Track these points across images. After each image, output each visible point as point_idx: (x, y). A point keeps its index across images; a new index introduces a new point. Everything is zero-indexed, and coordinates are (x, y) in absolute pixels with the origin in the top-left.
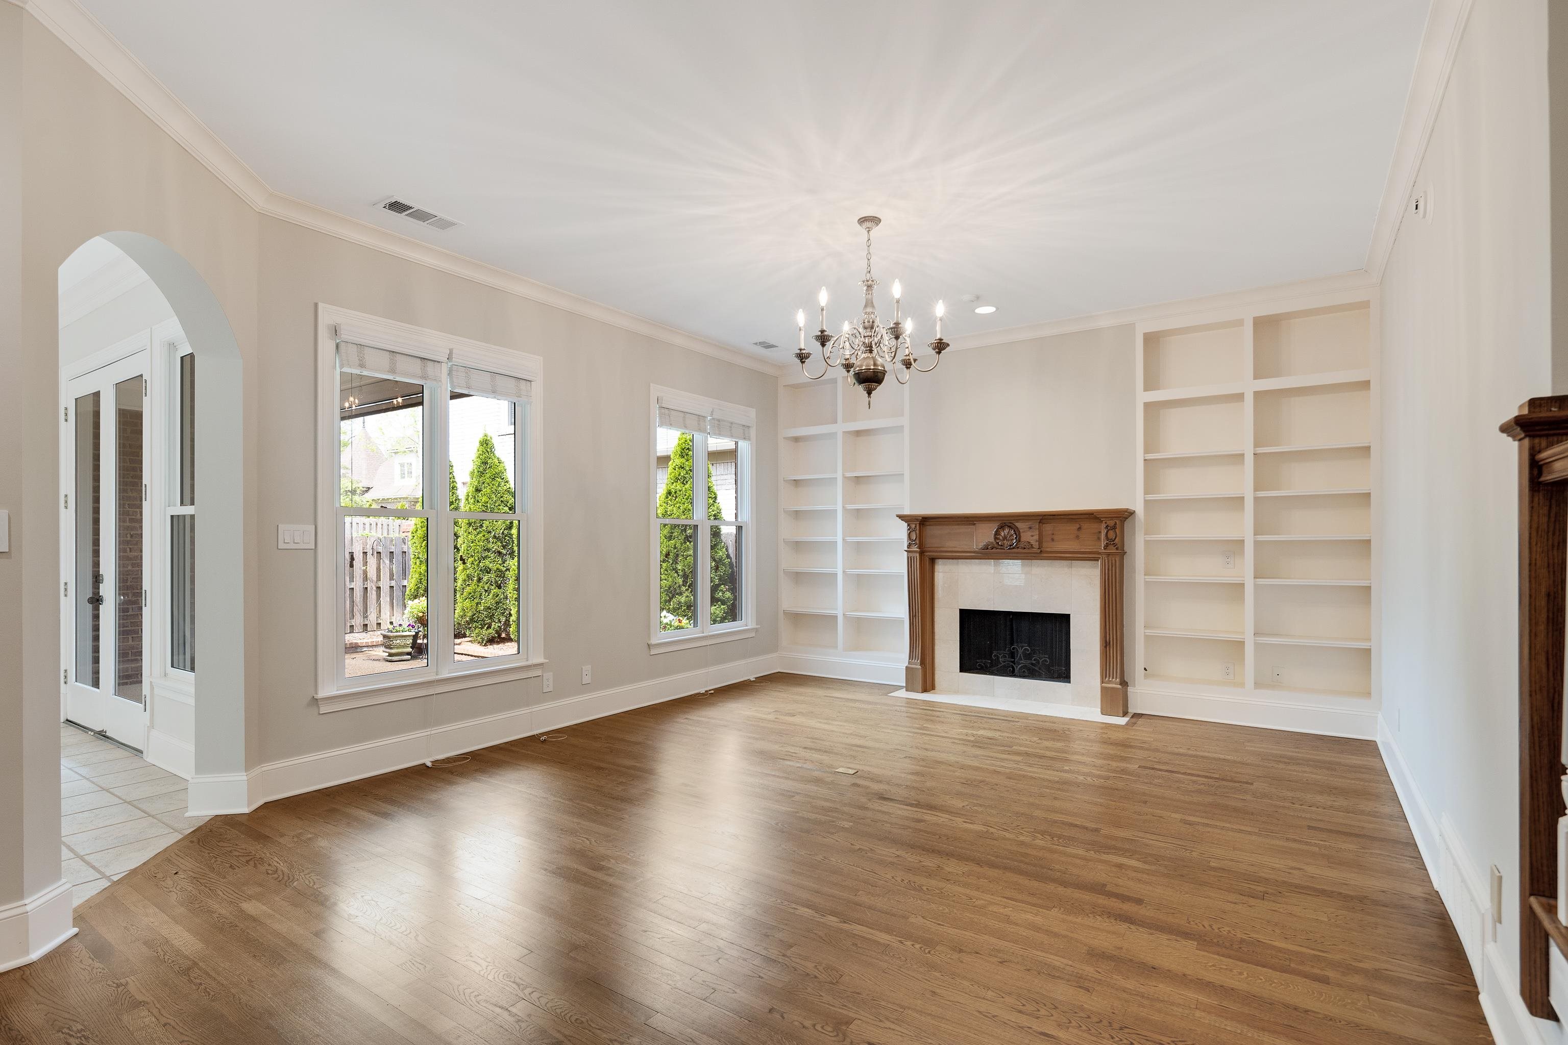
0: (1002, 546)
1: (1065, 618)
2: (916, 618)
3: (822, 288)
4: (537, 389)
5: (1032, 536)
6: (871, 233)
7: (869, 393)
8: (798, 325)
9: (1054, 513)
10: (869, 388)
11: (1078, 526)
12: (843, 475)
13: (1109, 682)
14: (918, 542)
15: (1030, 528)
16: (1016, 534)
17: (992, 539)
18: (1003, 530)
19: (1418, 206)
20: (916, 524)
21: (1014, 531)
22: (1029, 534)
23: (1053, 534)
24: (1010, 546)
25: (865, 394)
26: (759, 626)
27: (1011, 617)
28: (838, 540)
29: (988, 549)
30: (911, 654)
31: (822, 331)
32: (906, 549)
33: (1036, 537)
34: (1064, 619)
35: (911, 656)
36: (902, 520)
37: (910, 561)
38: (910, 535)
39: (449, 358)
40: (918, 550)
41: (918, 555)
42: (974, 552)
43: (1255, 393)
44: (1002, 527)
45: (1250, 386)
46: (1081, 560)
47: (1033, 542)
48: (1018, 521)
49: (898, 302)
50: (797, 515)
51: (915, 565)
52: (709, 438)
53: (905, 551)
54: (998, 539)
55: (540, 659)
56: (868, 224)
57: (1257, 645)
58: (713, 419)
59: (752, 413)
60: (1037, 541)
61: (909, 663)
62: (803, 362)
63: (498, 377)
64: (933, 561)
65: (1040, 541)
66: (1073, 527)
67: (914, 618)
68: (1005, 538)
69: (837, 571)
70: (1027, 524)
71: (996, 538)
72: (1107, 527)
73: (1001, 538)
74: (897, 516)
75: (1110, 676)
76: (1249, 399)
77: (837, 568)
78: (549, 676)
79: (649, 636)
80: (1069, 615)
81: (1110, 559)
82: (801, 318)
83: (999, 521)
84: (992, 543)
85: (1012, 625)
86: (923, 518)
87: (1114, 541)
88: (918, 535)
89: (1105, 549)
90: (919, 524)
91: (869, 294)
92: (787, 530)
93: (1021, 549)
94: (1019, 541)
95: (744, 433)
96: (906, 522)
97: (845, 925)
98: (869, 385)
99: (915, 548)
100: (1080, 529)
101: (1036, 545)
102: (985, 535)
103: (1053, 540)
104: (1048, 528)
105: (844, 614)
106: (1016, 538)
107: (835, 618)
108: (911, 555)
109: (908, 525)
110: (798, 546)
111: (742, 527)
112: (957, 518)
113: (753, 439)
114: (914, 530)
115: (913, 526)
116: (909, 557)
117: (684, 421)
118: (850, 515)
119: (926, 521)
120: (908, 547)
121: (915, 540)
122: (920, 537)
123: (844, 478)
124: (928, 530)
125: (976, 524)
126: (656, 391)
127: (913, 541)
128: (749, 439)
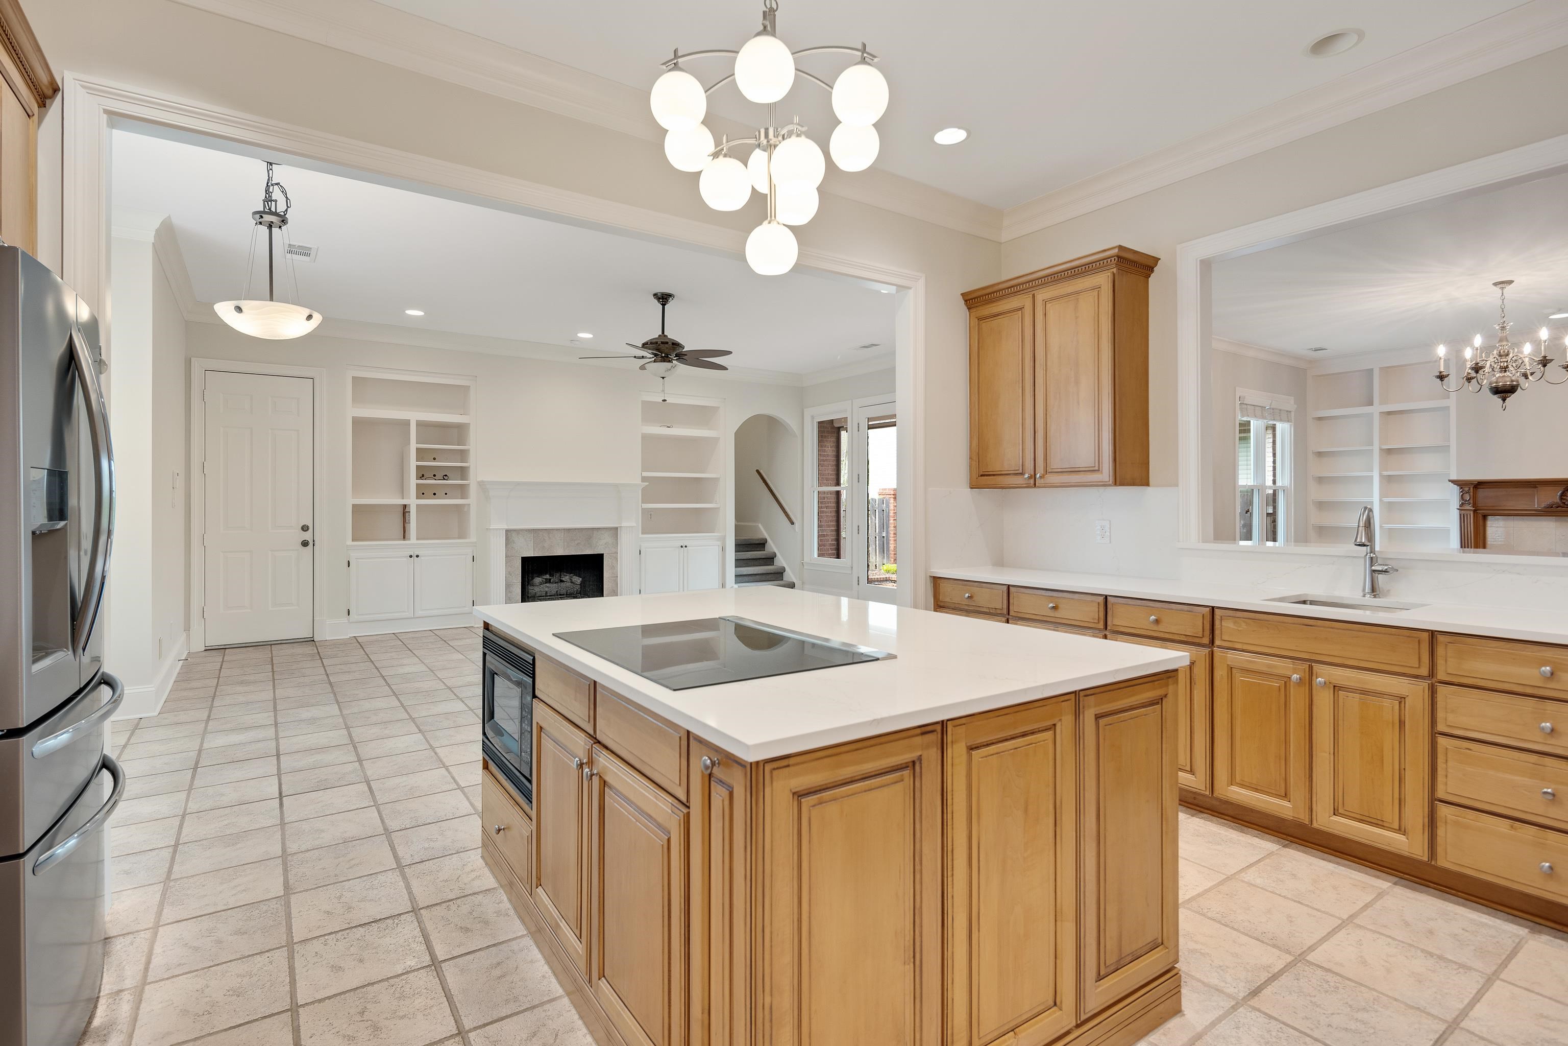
6: (1505, 291)
7: (1506, 401)
10: (1505, 397)
12: (1379, 447)
14: (1472, 502)
17: (1557, 500)
20: (1469, 488)
28: (1374, 501)
29: (1552, 507)
32: (1458, 508)
36: (1454, 484)
37: (1462, 518)
38: (1463, 496)
40: (1473, 508)
41: (1472, 513)
42: (1537, 511)
50: (1320, 480)
51: (1469, 520)
56: (1502, 285)
58: (1270, 408)
59: (1292, 400)
64: (1485, 517)
71: (1561, 499)
74: (1448, 481)
82: (1441, 351)
84: (1557, 503)
86: (1478, 482)
88: (1472, 496)
90: (1473, 487)
91: (1505, 331)
92: (1316, 493)
95: (1288, 417)
96: (1458, 486)
98: (1505, 395)
99: (1469, 507)
102: (1553, 496)
108: (1463, 512)
109: (1461, 488)
110: (1321, 505)
111: (1284, 490)
112: (1518, 482)
113: (1293, 421)
114: (1468, 492)
115: (1467, 489)
116: (1460, 515)
117: (1254, 411)
118: (1388, 480)
119: (1479, 485)
120: (1460, 506)
121: (1469, 500)
122: (1474, 498)
123: (1381, 450)
124: (1482, 493)
125: (1537, 487)
126: (1240, 392)
127: (1466, 501)
128: (1291, 422)
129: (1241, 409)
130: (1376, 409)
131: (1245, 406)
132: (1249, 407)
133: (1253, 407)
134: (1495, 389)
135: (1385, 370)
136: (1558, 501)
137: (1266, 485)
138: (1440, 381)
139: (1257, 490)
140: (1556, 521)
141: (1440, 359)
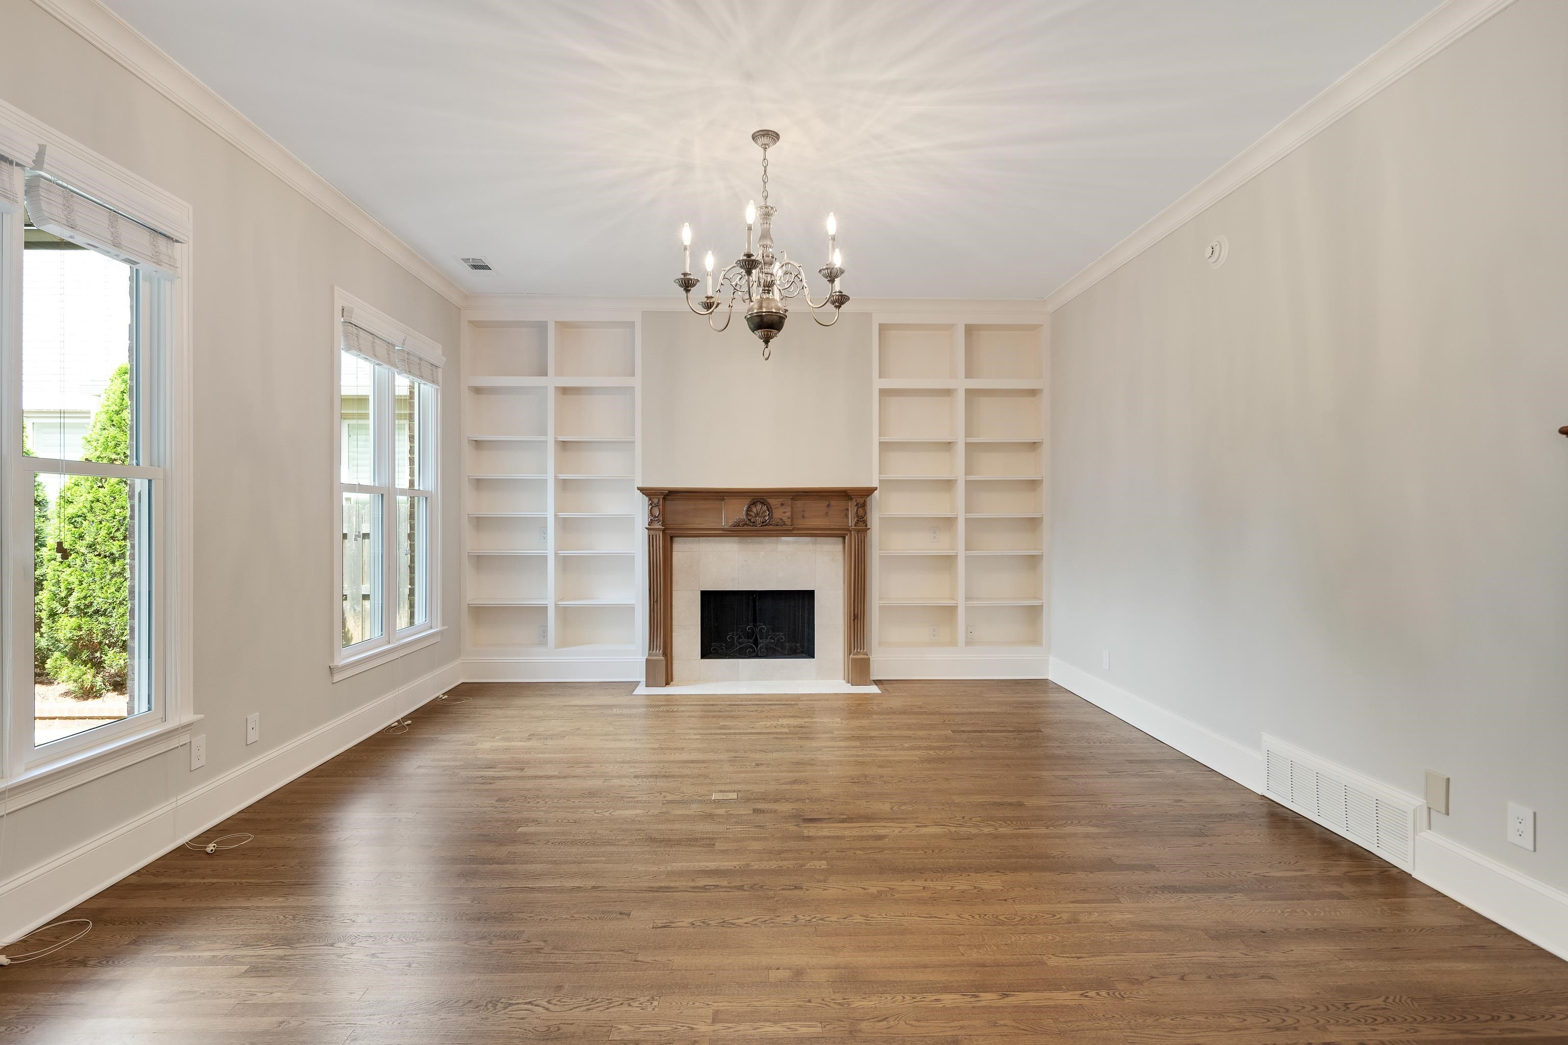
0: (754, 522)
1: (810, 595)
2: (657, 604)
3: (750, 202)
4: (183, 254)
5: (784, 513)
6: (768, 150)
7: (767, 342)
8: (683, 243)
9: (807, 490)
10: (767, 335)
11: (827, 503)
12: (555, 438)
13: (858, 653)
14: (661, 518)
15: (782, 505)
16: (768, 510)
17: (743, 516)
18: (756, 506)
19: (1214, 252)
20: (659, 499)
21: (767, 507)
22: (782, 510)
23: (804, 511)
24: (763, 522)
25: (761, 342)
26: (447, 627)
27: (755, 596)
28: (548, 516)
29: (739, 525)
30: (652, 643)
31: (749, 255)
32: (647, 526)
33: (788, 514)
34: (808, 596)
35: (651, 648)
36: (643, 494)
37: (651, 540)
38: (652, 510)
39: (39, 161)
40: (661, 527)
41: (660, 533)
42: (723, 529)
43: (966, 390)
44: (754, 503)
45: (962, 384)
46: (823, 536)
47: (785, 519)
48: (771, 497)
49: (833, 238)
50: (479, 484)
51: (658, 543)
52: (397, 376)
53: (646, 528)
54: (750, 515)
55: (189, 717)
56: (765, 140)
57: (967, 608)
59: (439, 350)
60: (789, 518)
61: (649, 655)
62: (687, 291)
63: (121, 220)
64: (672, 538)
65: (792, 518)
66: (822, 505)
67: (655, 604)
68: (757, 515)
69: (547, 553)
70: (779, 500)
71: (747, 515)
72: (857, 505)
73: (753, 515)
74: (638, 489)
75: (858, 648)
76: (961, 396)
77: (547, 550)
78: (200, 741)
79: (332, 656)
80: (813, 591)
81: (859, 535)
83: (752, 496)
84: (744, 519)
85: (755, 606)
86: (667, 492)
87: (863, 518)
88: (661, 511)
89: (855, 525)
90: (663, 498)
91: (767, 223)
92: (472, 504)
93: (773, 526)
94: (771, 518)
95: (432, 374)
96: (647, 496)
97: (1010, 999)
98: (768, 331)
99: (658, 526)
100: (829, 505)
101: (788, 522)
102: (736, 512)
103: (803, 517)
104: (799, 504)
105: (555, 604)
106: (769, 514)
107: (544, 609)
108: (651, 532)
109: (650, 499)
110: (480, 523)
111: (426, 498)
112: (707, 492)
113: (441, 384)
114: (657, 505)
115: (656, 501)
116: (649, 536)
117: (373, 347)
118: (564, 485)
119: (670, 495)
120: (649, 525)
121: (658, 516)
122: (663, 513)
123: (556, 442)
124: (671, 505)
125: (725, 499)
126: (342, 297)
127: (655, 517)
128: (437, 384)
129: (346, 335)
130: (552, 382)
131: (354, 330)
132: (362, 333)
133: (370, 337)
134: (757, 320)
135: (562, 325)
136: (745, 517)
137: (396, 486)
138: (684, 292)
139: (380, 495)
140: (739, 542)
141: (685, 249)
